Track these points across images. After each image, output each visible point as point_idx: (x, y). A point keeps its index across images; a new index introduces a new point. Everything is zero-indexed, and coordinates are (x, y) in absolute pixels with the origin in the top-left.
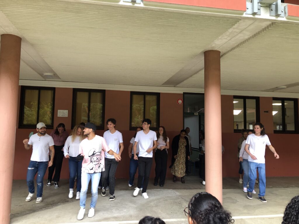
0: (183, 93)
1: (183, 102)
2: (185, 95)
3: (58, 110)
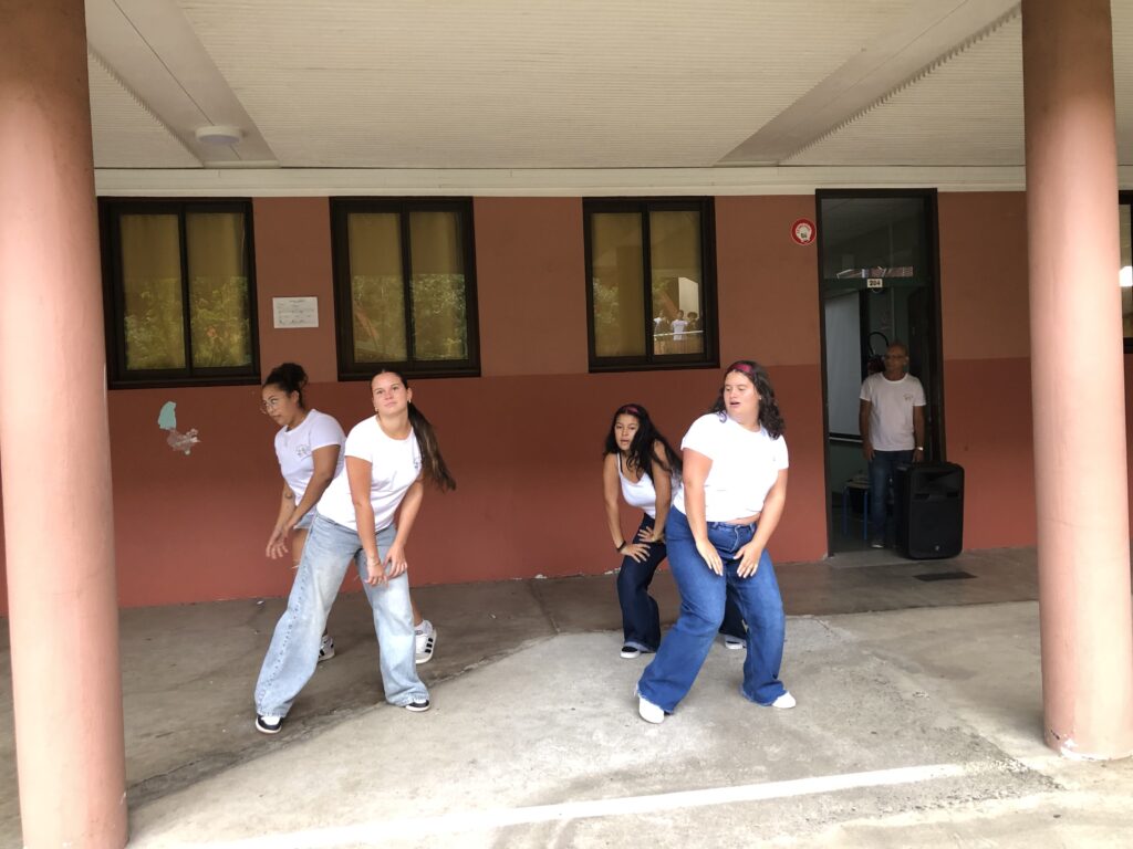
0: (817, 190)
1: (818, 231)
2: (824, 202)
3: (275, 300)
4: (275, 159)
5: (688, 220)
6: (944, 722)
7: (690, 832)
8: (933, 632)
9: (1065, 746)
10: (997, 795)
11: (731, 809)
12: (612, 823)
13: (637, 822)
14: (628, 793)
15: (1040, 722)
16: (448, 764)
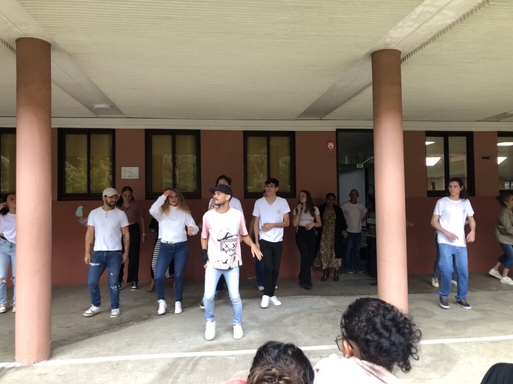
0: (336, 129)
1: (337, 146)
2: (339, 133)
3: (122, 168)
4: (123, 114)
5: (285, 141)
7: (239, 361)
12: (214, 358)
13: (223, 358)
14: (223, 349)
16: (165, 339)
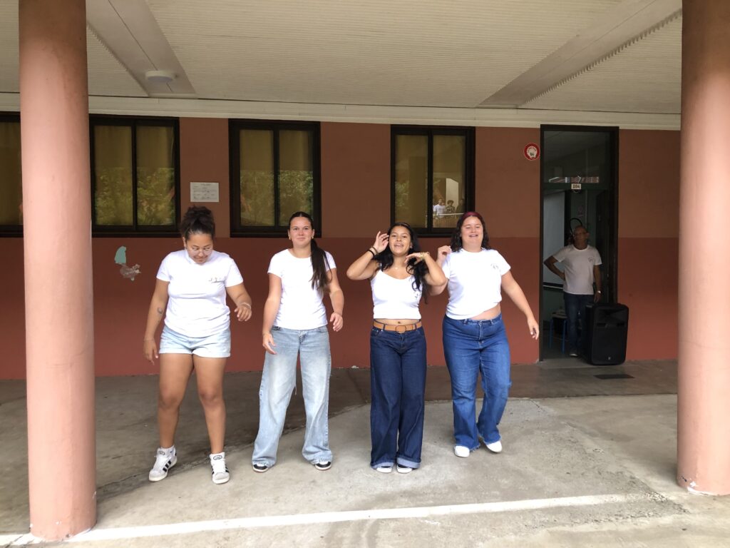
0: (541, 125)
1: (542, 152)
2: (546, 133)
3: (192, 184)
4: (195, 93)
5: (458, 141)
6: (613, 468)
7: (451, 531)
8: (606, 411)
9: (690, 486)
10: (646, 514)
11: (477, 516)
12: (402, 523)
13: (418, 523)
14: (411, 504)
15: (675, 471)
16: (297, 483)
